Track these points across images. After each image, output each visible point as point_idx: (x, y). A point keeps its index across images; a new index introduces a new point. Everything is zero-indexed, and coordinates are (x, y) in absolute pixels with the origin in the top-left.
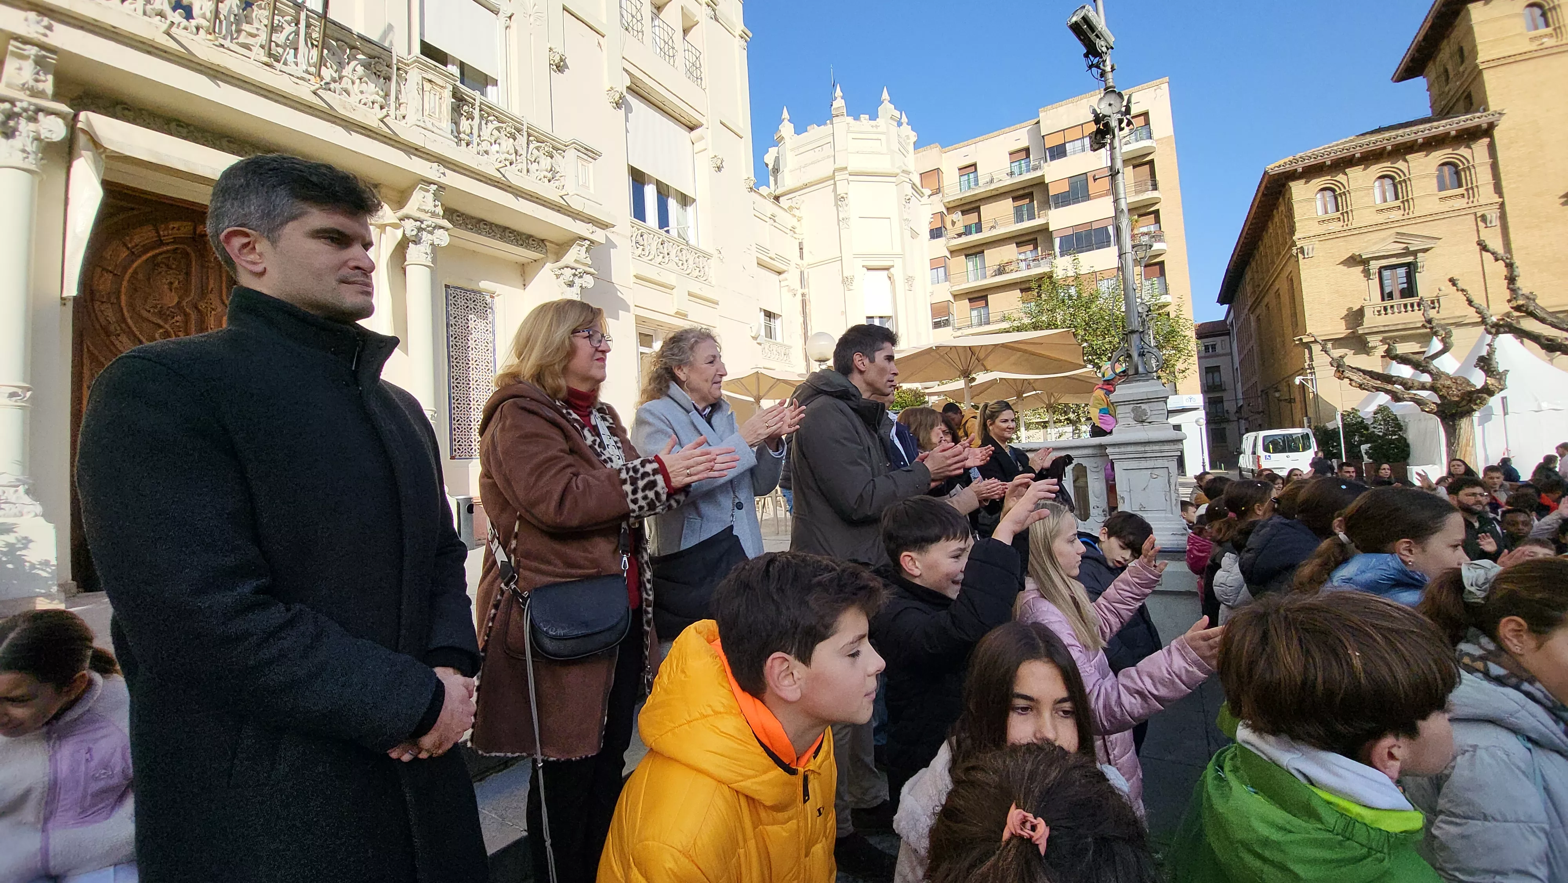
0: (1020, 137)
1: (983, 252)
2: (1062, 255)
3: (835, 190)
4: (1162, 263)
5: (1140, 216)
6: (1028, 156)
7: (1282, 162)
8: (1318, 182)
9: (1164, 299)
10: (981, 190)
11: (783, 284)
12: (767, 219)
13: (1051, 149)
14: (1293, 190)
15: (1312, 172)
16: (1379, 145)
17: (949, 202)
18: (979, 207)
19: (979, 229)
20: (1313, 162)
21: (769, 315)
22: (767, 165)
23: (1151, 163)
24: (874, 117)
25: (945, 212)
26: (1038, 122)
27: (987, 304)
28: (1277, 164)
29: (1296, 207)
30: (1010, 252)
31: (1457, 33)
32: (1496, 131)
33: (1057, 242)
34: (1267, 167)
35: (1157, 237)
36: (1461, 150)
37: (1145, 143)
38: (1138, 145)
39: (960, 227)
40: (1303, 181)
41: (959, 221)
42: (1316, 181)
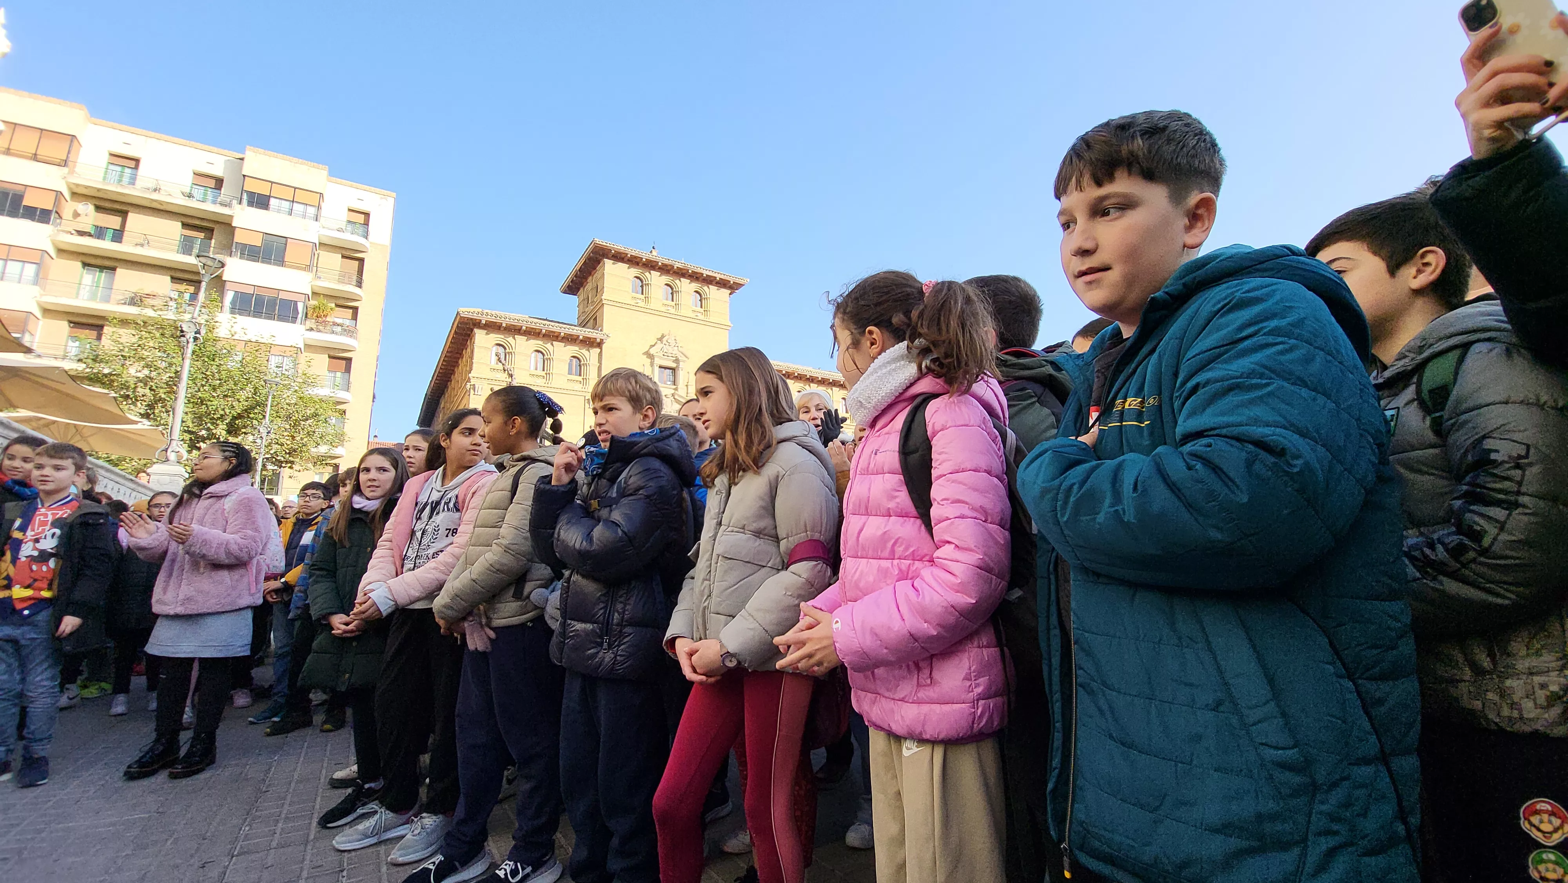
0: (212, 161)
1: (114, 269)
2: (231, 312)
4: (349, 360)
5: (337, 306)
6: (218, 187)
7: (472, 310)
8: (495, 338)
9: (342, 395)
10: (136, 193)
13: (251, 194)
14: (477, 336)
15: (492, 327)
16: (537, 326)
17: (77, 185)
18: (125, 212)
19: (118, 239)
20: (493, 319)
23: (361, 261)
25: (67, 195)
27: (99, 337)
28: (468, 310)
29: (476, 352)
30: (157, 283)
31: (597, 275)
32: (604, 346)
33: (229, 296)
34: (461, 310)
35: (350, 332)
36: (584, 351)
37: (362, 240)
38: (352, 238)
39: (86, 224)
40: (484, 332)
41: (87, 215)
42: (493, 336)
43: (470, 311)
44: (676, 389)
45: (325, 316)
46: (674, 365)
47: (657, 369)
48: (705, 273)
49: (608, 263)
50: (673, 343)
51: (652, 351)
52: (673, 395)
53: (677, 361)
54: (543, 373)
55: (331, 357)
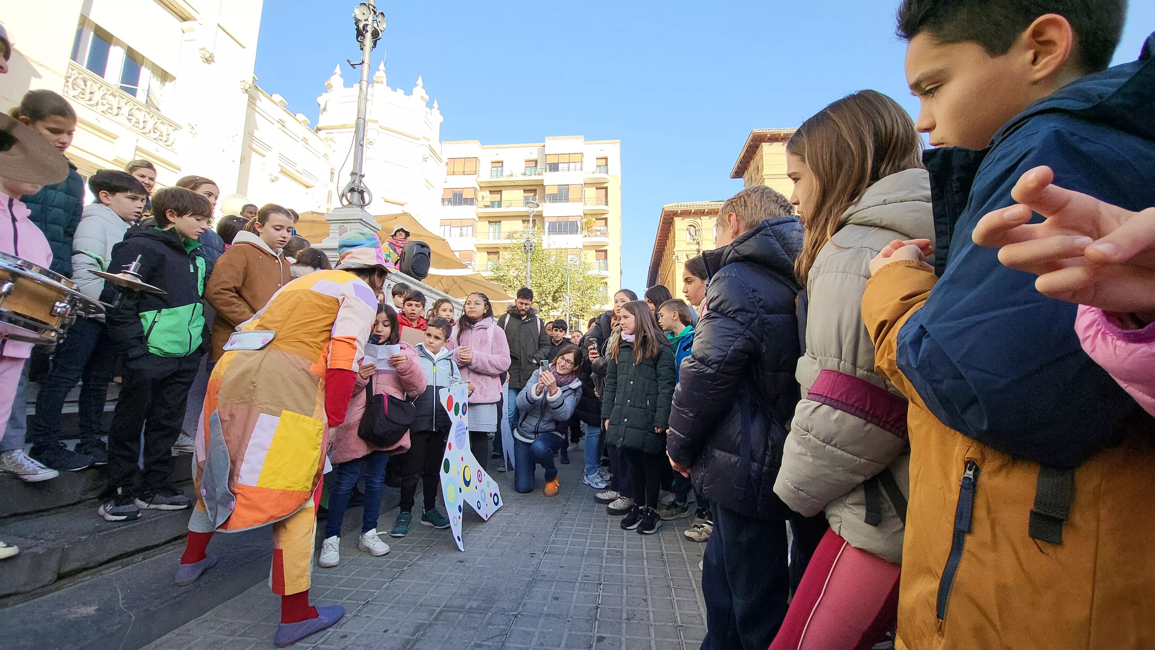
0: (532, 152)
1: (500, 222)
2: (549, 234)
4: (606, 251)
5: (596, 219)
6: (536, 166)
7: (671, 205)
8: (688, 221)
9: (604, 273)
10: (504, 179)
13: (550, 164)
14: (676, 222)
15: (685, 214)
17: (481, 182)
18: (501, 191)
19: (500, 206)
20: (685, 208)
22: (319, 105)
23: (606, 188)
25: (478, 189)
26: (544, 146)
27: (498, 258)
28: (669, 205)
29: (676, 232)
30: (517, 225)
31: (757, 158)
33: (547, 225)
34: (664, 206)
35: (605, 234)
37: (604, 175)
38: (600, 176)
39: (487, 201)
40: (680, 218)
41: (487, 197)
42: (686, 220)
43: (670, 206)
45: (591, 227)
49: (765, 146)
55: (596, 251)
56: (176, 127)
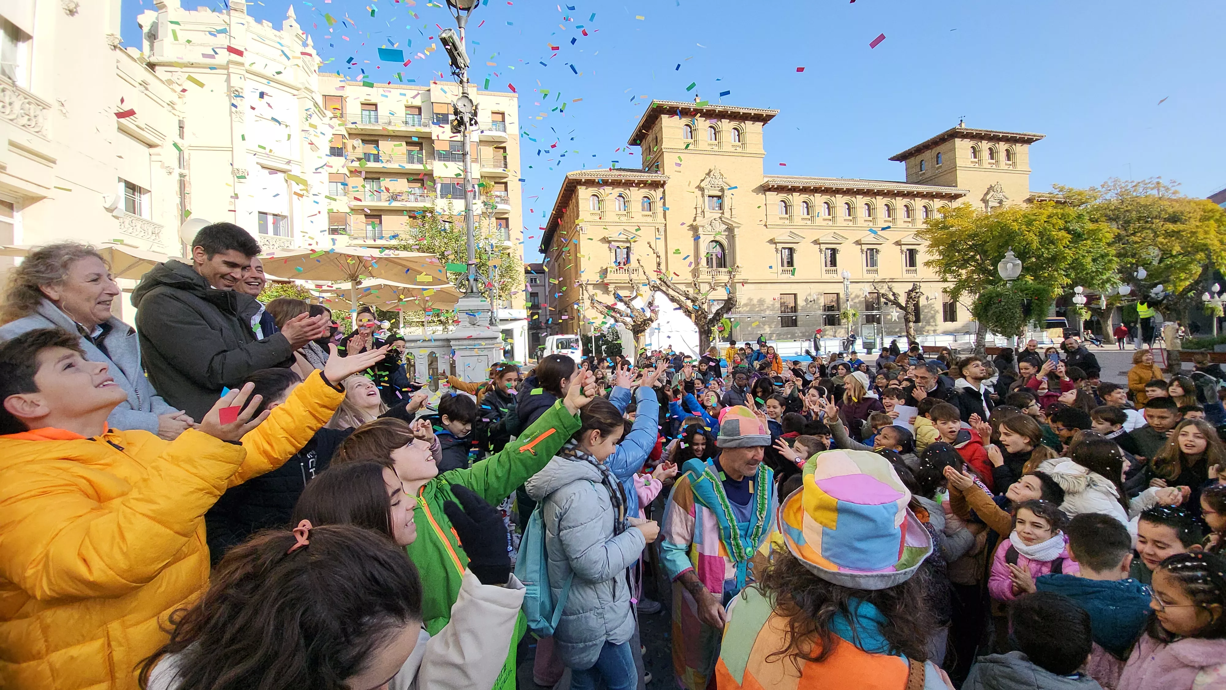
0: (414, 96)
1: (379, 179)
2: (442, 197)
3: (228, 80)
4: (507, 219)
5: (496, 183)
6: (420, 114)
7: (575, 172)
8: (592, 190)
9: (507, 243)
10: (380, 127)
11: (154, 158)
12: (137, 84)
13: (436, 115)
14: (580, 191)
15: (590, 183)
16: (619, 178)
17: (351, 129)
18: (377, 141)
19: (377, 159)
20: (589, 178)
21: (132, 187)
22: (141, 26)
23: (504, 148)
24: (278, 27)
25: (347, 136)
26: (429, 90)
27: (381, 222)
28: (573, 173)
29: (580, 202)
30: (401, 185)
31: (656, 128)
32: (666, 187)
33: (439, 186)
34: (569, 174)
35: (505, 201)
36: (653, 192)
37: (501, 134)
38: (497, 134)
39: (360, 152)
40: (584, 187)
41: (360, 148)
42: (590, 189)
44: (723, 213)
45: (490, 192)
46: (720, 194)
47: (706, 198)
48: (742, 111)
49: (665, 119)
50: (718, 175)
51: (703, 185)
52: (720, 218)
53: (722, 190)
54: (625, 213)
55: (497, 219)
56: (43, 105)
